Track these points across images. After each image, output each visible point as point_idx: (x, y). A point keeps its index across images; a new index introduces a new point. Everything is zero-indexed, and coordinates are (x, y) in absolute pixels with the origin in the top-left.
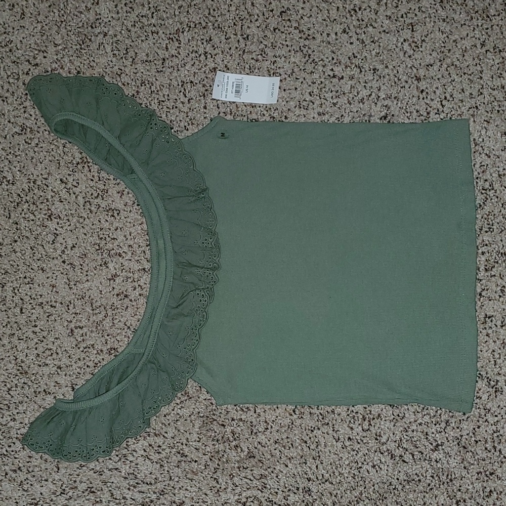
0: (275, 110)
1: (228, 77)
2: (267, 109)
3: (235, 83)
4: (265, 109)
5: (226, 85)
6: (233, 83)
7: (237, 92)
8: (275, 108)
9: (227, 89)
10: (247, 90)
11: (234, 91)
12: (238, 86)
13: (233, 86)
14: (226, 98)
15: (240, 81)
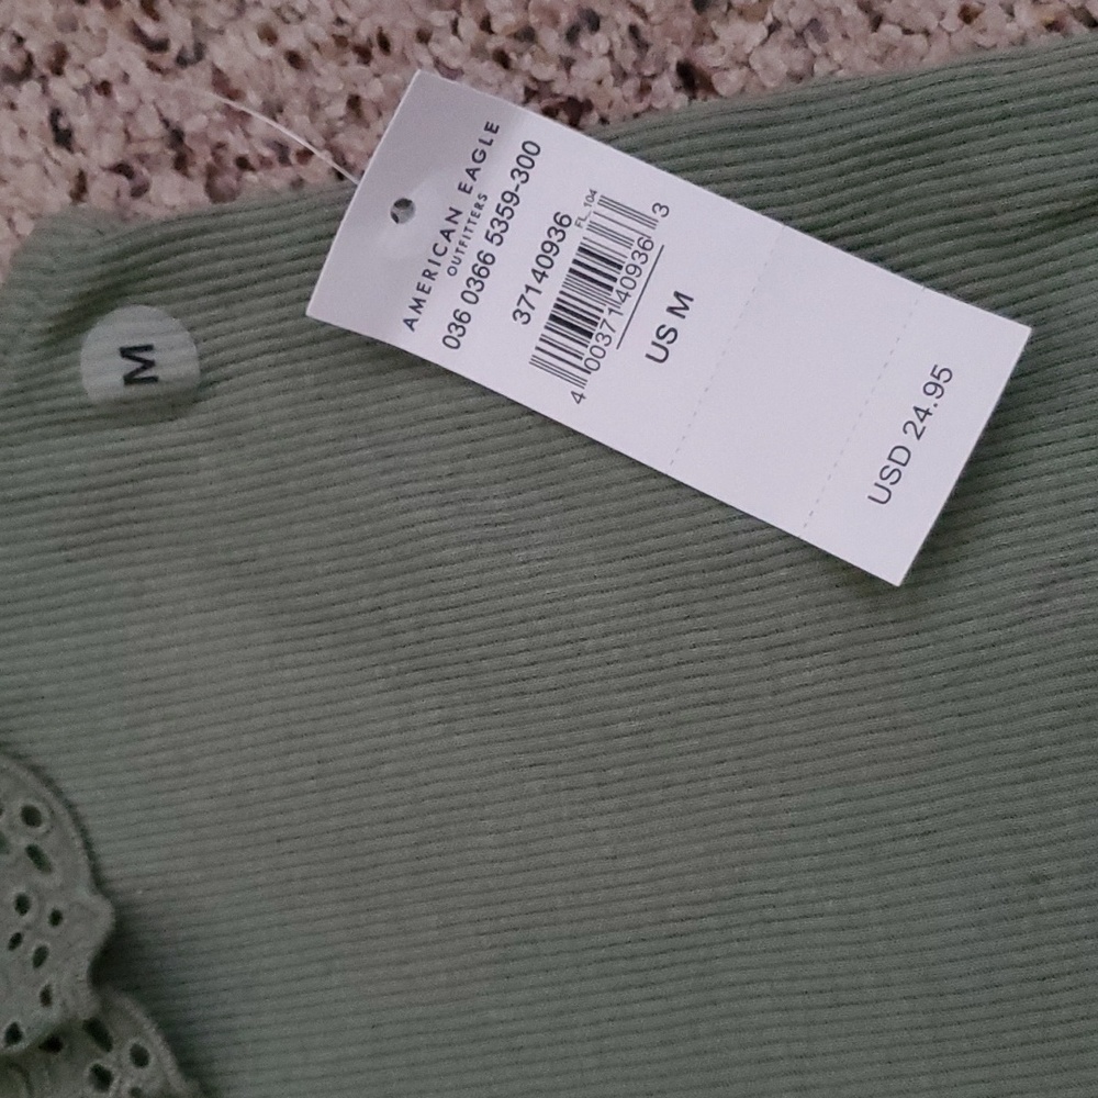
0: (572, 36)
1: (530, 152)
2: (493, 44)
3: (575, 237)
4: (478, 51)
5: (483, 225)
6: (561, 223)
7: (572, 322)
8: (565, 18)
9: (486, 260)
10: (665, 336)
11: (544, 306)
12: (596, 270)
13: (549, 249)
14: (452, 341)
15: (631, 229)
